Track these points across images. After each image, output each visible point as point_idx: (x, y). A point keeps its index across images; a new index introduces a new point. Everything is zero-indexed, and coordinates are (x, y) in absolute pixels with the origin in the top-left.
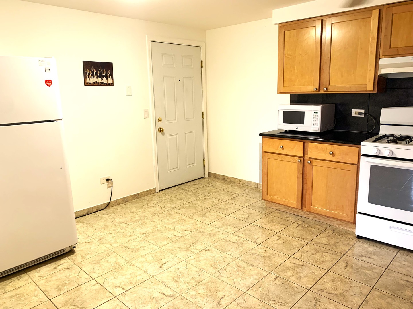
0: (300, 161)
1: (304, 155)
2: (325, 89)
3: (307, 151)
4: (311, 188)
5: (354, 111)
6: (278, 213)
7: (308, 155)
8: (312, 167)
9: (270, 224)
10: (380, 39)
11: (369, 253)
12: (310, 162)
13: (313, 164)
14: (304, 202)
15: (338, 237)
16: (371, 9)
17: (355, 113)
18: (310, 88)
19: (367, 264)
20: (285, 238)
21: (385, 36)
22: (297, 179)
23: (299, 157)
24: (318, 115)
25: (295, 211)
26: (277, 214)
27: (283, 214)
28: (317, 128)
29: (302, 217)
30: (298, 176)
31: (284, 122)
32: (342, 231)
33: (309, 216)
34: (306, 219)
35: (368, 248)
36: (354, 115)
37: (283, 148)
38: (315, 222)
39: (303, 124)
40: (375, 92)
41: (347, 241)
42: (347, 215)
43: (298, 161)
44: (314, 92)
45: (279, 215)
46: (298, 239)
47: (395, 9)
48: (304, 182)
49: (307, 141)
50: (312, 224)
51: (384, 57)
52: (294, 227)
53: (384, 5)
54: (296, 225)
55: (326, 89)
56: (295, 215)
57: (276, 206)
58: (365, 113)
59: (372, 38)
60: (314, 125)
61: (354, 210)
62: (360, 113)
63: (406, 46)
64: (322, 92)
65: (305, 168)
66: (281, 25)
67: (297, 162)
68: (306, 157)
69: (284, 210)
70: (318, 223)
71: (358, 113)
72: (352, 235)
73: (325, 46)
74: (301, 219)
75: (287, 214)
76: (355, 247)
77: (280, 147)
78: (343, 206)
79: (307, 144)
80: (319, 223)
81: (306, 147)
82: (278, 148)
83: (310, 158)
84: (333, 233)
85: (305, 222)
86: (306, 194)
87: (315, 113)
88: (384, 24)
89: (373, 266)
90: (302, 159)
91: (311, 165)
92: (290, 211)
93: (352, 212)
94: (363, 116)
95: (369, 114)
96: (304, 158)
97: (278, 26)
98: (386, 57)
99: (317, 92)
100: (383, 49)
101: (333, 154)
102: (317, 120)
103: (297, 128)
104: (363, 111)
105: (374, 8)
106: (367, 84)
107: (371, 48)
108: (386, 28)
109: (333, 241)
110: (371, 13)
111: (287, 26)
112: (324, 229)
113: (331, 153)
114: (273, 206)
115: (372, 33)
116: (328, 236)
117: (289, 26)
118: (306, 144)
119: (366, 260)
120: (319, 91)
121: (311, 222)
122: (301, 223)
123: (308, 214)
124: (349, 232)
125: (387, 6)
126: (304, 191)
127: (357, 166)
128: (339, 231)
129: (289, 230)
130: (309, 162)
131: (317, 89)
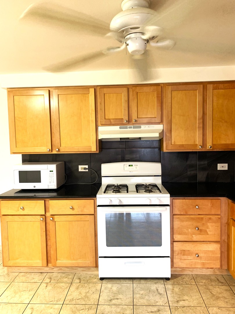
0: (42, 219)
1: (45, 213)
2: (57, 150)
3: (49, 209)
4: (55, 244)
5: (80, 167)
6: (23, 276)
7: (49, 212)
8: (54, 223)
9: (17, 296)
10: (97, 112)
11: (115, 293)
12: (53, 218)
13: (55, 220)
14: (49, 258)
15: (86, 286)
16: (88, 87)
17: (82, 168)
18: (44, 149)
19: (119, 307)
20: (38, 308)
21: (101, 109)
22: (40, 237)
23: (41, 215)
24: (53, 173)
25: (40, 269)
26: (21, 278)
27: (28, 275)
28: (53, 185)
29: (48, 273)
30: (41, 234)
31: (21, 181)
32: (86, 277)
33: (54, 270)
34: (51, 274)
35: (112, 288)
36: (80, 170)
37: (23, 209)
38: (61, 274)
39: (40, 182)
40: (98, 152)
41: (94, 286)
42: (89, 261)
43: (41, 220)
44: (47, 152)
45: (24, 278)
46: (51, 303)
47: (105, 90)
48: (48, 239)
49: (47, 199)
50: (58, 278)
51: (101, 125)
52: (43, 289)
53: (97, 86)
54: (44, 285)
55: (59, 150)
56: (40, 273)
57: (19, 269)
58: (88, 168)
59: (91, 110)
60: (50, 182)
61: (95, 255)
62: (85, 169)
63: (116, 118)
64: (54, 152)
65: (47, 225)
66: (9, 90)
67: (39, 220)
68: (48, 214)
69: (29, 270)
70: (63, 275)
71: (83, 168)
72: (95, 278)
73: (53, 112)
74: (47, 276)
75: (32, 274)
76: (103, 291)
77: (21, 209)
78: (85, 253)
79: (48, 202)
80: (65, 274)
81: (47, 205)
82: (18, 209)
83: (52, 215)
84: (80, 282)
85: (52, 278)
86: (50, 250)
87: (50, 171)
88: (99, 100)
89: (124, 308)
90: (44, 217)
91: (53, 222)
92: (34, 270)
93: (93, 257)
94: (87, 170)
95: (92, 169)
96: (46, 216)
97: (6, 91)
98: (103, 125)
99: (50, 152)
100: (100, 120)
101: (73, 209)
102: (53, 177)
103: (35, 187)
104: (87, 167)
105: (91, 87)
106: (91, 145)
107: (92, 117)
108: (101, 103)
109: (83, 291)
110: (89, 91)
111: (16, 91)
112: (71, 280)
113: (71, 207)
114: (16, 269)
115: (91, 106)
116: (77, 288)
117: (18, 91)
118: (46, 202)
119: (116, 302)
120: (52, 151)
121: (57, 276)
122: (48, 281)
123: (53, 269)
124: (92, 276)
125: (100, 87)
126: (48, 247)
127: (94, 216)
128: (84, 278)
129: (39, 295)
130: (51, 219)
131: (50, 150)
